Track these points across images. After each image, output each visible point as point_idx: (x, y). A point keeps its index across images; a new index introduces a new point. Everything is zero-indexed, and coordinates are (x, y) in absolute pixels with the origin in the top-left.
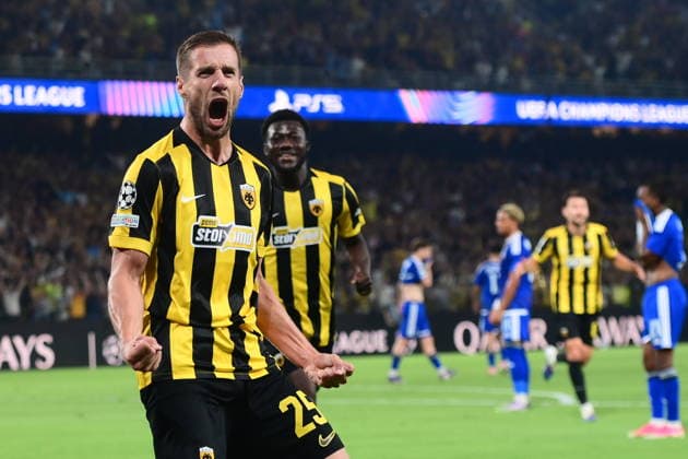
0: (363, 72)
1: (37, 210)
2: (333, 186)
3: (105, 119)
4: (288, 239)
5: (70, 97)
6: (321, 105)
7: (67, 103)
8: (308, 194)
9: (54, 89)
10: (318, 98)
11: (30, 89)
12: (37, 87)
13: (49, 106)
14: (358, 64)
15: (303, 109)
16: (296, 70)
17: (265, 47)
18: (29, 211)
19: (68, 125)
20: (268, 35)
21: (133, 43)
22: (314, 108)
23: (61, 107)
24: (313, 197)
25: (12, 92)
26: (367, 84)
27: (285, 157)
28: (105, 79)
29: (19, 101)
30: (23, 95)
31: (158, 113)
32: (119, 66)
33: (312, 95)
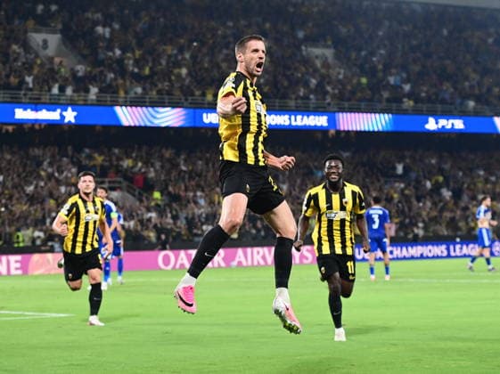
0: (475, 108)
1: (303, 181)
2: (354, 193)
3: (338, 132)
4: (333, 215)
5: (321, 121)
6: (453, 125)
7: (319, 124)
8: (342, 196)
9: (312, 117)
10: (451, 121)
11: (299, 117)
12: (303, 116)
13: (310, 126)
14: (471, 104)
15: (443, 127)
16: (439, 107)
17: (423, 95)
18: (299, 181)
19: (319, 135)
20: (425, 89)
21: (353, 93)
22: (449, 127)
23: (315, 126)
24: (344, 197)
25: (290, 119)
26: (476, 113)
27: (333, 176)
28: (339, 112)
29: (294, 123)
30: (296, 120)
31: (367, 129)
32: (346, 105)
33: (448, 120)
